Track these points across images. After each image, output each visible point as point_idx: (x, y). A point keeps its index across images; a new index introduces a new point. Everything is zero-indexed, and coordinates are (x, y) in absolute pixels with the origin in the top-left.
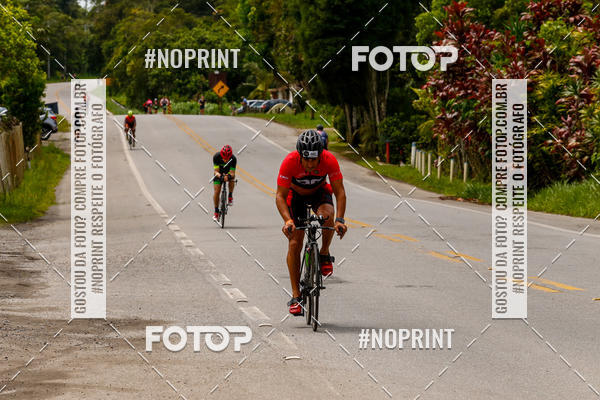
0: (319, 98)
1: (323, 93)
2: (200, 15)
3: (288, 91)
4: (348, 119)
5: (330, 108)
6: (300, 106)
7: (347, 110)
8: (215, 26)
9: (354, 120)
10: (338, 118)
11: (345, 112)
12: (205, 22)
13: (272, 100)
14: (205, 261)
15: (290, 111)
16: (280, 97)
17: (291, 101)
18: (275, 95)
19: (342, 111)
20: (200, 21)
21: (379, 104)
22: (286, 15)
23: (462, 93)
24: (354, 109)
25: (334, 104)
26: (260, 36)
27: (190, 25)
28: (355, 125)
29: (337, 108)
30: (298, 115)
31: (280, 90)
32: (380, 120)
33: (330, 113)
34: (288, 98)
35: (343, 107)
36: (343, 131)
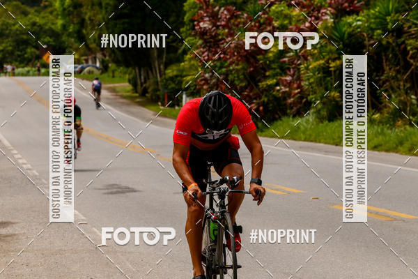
0: (118, 63)
1: (120, 59)
2: (32, 6)
3: (95, 58)
4: (138, 77)
5: (125, 70)
6: (105, 68)
7: (137, 71)
8: (42, 14)
9: (142, 77)
10: (131, 76)
11: (135, 72)
12: (36, 11)
13: (85, 65)
14: (40, 179)
15: (97, 72)
16: (90, 63)
17: (98, 65)
18: (87, 61)
19: (134, 71)
20: (32, 10)
21: (159, 66)
22: (93, 5)
24: (142, 69)
25: (127, 66)
26: (75, 19)
27: (25, 14)
28: (143, 81)
29: (130, 69)
30: (103, 75)
31: (90, 57)
32: (161, 76)
33: (125, 73)
34: (95, 63)
35: (134, 69)
36: (135, 85)
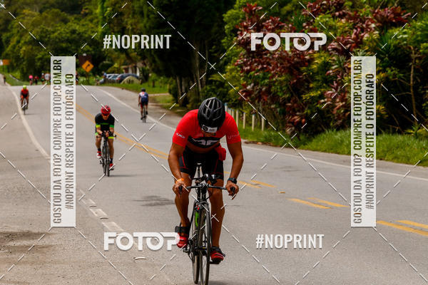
0: (158, 72)
1: (161, 68)
2: (72, 14)
3: (135, 67)
4: (179, 87)
5: (166, 79)
6: (145, 78)
7: (178, 81)
8: (83, 22)
9: (183, 88)
10: (172, 86)
11: (176, 82)
12: (75, 19)
13: (125, 74)
15: (137, 82)
16: (130, 72)
17: (138, 74)
18: (127, 70)
19: (174, 81)
20: (72, 18)
22: (134, 13)
23: (260, 67)
24: (183, 79)
25: (168, 76)
26: (115, 28)
27: (65, 21)
28: (184, 91)
29: (171, 79)
30: (143, 84)
31: (130, 66)
32: (202, 87)
33: (166, 83)
34: (136, 72)
35: (175, 79)
36: (176, 96)
